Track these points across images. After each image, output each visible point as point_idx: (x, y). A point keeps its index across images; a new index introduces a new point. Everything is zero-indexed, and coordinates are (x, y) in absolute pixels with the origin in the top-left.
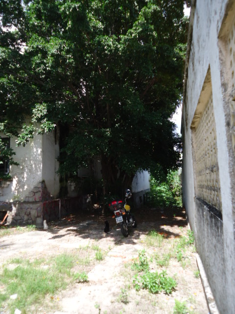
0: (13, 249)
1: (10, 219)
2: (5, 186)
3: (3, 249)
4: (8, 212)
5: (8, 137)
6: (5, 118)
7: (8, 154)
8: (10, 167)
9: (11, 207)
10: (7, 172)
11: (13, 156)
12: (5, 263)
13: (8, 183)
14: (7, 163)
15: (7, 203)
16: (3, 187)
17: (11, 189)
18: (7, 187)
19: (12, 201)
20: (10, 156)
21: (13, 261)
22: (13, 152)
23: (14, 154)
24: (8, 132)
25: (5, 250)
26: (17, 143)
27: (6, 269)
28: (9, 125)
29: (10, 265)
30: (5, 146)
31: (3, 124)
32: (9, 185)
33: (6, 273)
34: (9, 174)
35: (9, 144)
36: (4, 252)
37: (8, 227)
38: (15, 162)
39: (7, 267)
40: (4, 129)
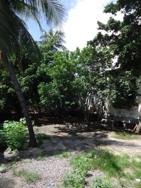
0: (139, 149)
1: (138, 129)
2: (134, 109)
3: (133, 147)
4: (137, 125)
5: (134, 79)
6: (132, 68)
7: (134, 89)
8: (137, 97)
9: (138, 122)
10: (135, 100)
11: (138, 90)
12: (134, 156)
13: (136, 107)
14: (134, 94)
15: (136, 119)
16: (133, 110)
17: (138, 111)
18: (135, 110)
19: (138, 118)
20: (136, 90)
21: (138, 156)
22: (137, 87)
23: (138, 89)
24: (134, 76)
25: (134, 148)
26: (139, 81)
27: (134, 160)
28: (135, 71)
29: (137, 158)
30: (133, 84)
31: (130, 71)
32: (136, 108)
33: (134, 162)
34: (136, 101)
35: (135, 83)
36: (133, 149)
37: (137, 134)
38: (139, 94)
39: (135, 159)
40: (131, 74)
